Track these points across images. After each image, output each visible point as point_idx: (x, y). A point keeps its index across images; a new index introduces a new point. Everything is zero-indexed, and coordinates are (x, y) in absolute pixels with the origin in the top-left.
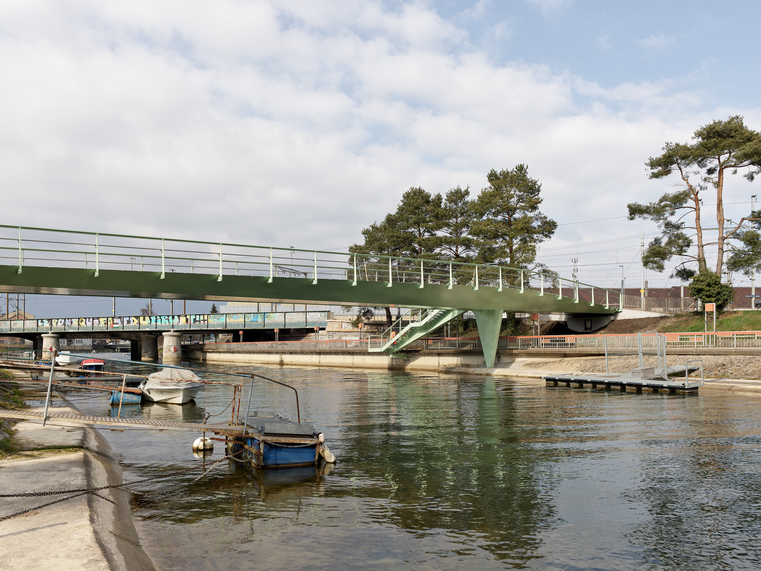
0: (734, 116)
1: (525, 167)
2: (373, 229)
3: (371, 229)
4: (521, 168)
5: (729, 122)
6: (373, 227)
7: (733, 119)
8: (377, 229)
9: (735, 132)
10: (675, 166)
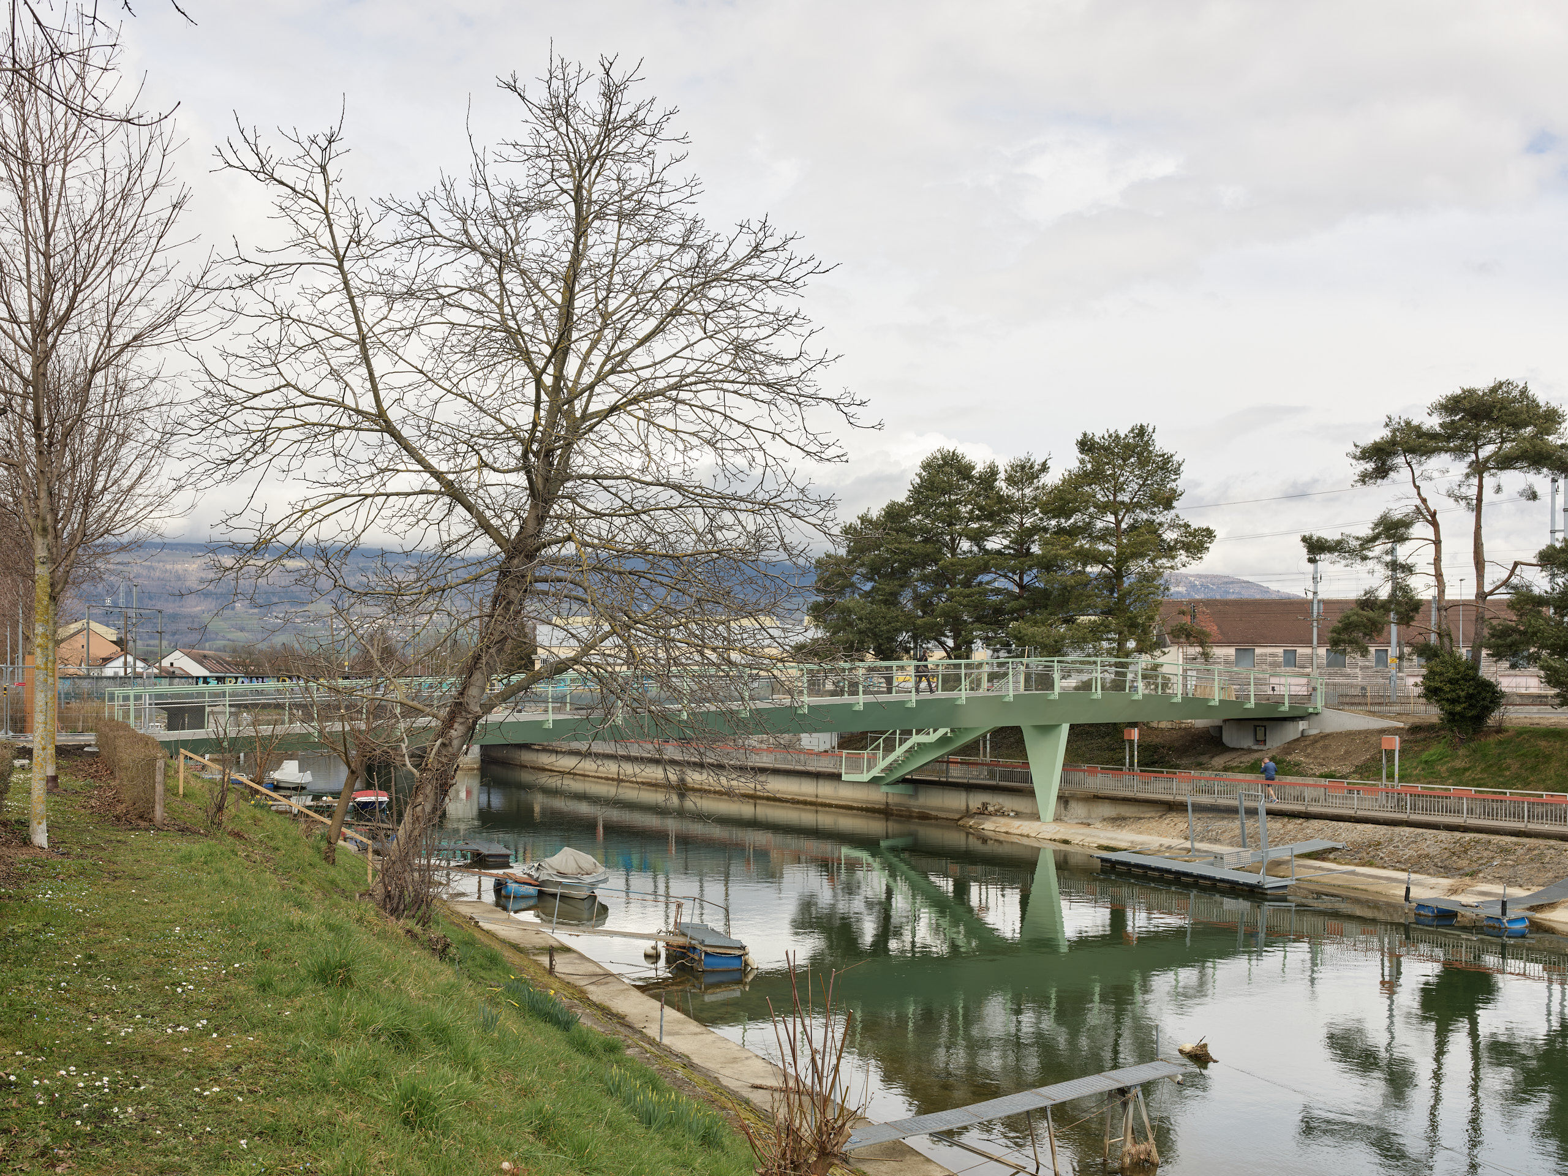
0: (1503, 380)
1: (1150, 430)
2: (862, 524)
3: (859, 522)
4: (1141, 432)
5: (1494, 390)
6: (863, 519)
7: (1501, 385)
8: (870, 522)
9: (1500, 410)
10: (1400, 460)
